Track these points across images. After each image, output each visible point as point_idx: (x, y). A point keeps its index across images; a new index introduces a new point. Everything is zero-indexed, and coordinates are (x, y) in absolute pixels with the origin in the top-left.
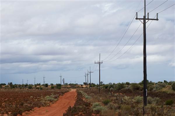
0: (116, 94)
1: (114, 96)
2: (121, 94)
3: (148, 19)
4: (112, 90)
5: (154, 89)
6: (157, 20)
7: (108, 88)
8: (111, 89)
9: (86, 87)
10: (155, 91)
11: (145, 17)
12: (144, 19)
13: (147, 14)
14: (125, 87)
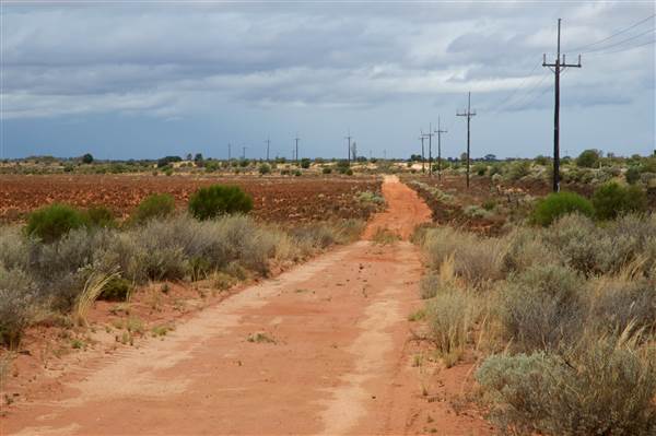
0: (506, 191)
1: (503, 195)
2: (519, 190)
3: (564, 65)
4: (496, 180)
5: (594, 180)
6: (579, 66)
7: (487, 174)
8: (494, 177)
9: (423, 170)
10: (595, 184)
11: (558, 61)
12: (557, 65)
13: (561, 57)
14: (530, 173)
